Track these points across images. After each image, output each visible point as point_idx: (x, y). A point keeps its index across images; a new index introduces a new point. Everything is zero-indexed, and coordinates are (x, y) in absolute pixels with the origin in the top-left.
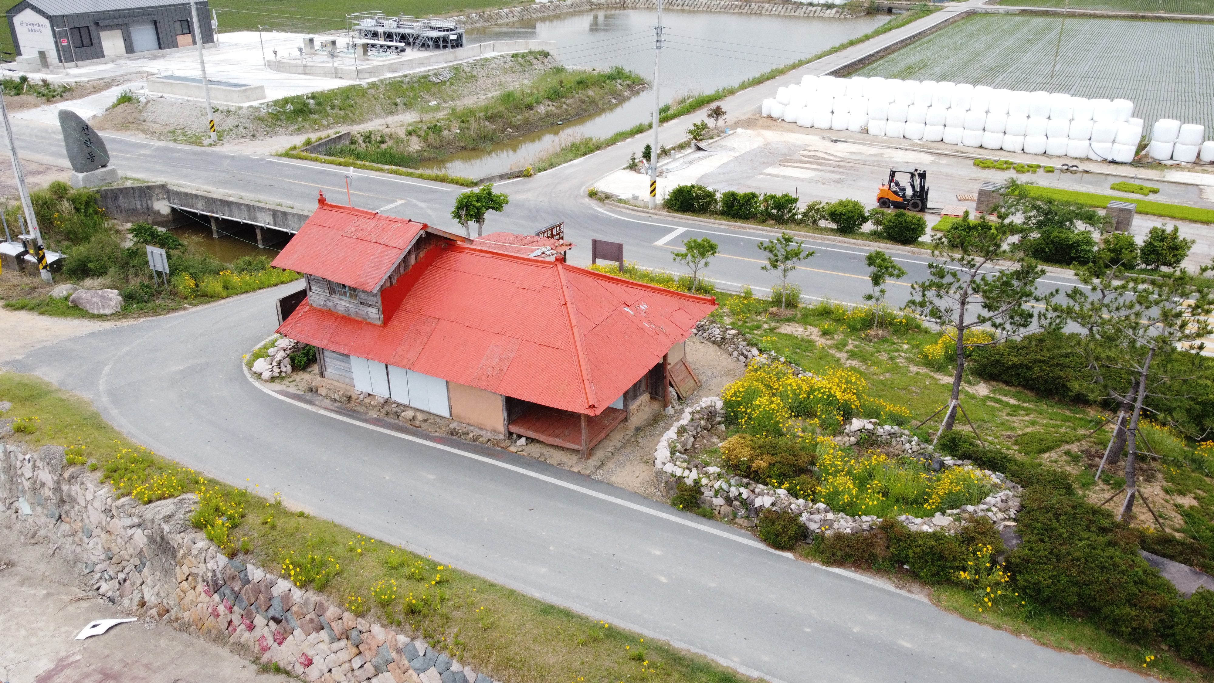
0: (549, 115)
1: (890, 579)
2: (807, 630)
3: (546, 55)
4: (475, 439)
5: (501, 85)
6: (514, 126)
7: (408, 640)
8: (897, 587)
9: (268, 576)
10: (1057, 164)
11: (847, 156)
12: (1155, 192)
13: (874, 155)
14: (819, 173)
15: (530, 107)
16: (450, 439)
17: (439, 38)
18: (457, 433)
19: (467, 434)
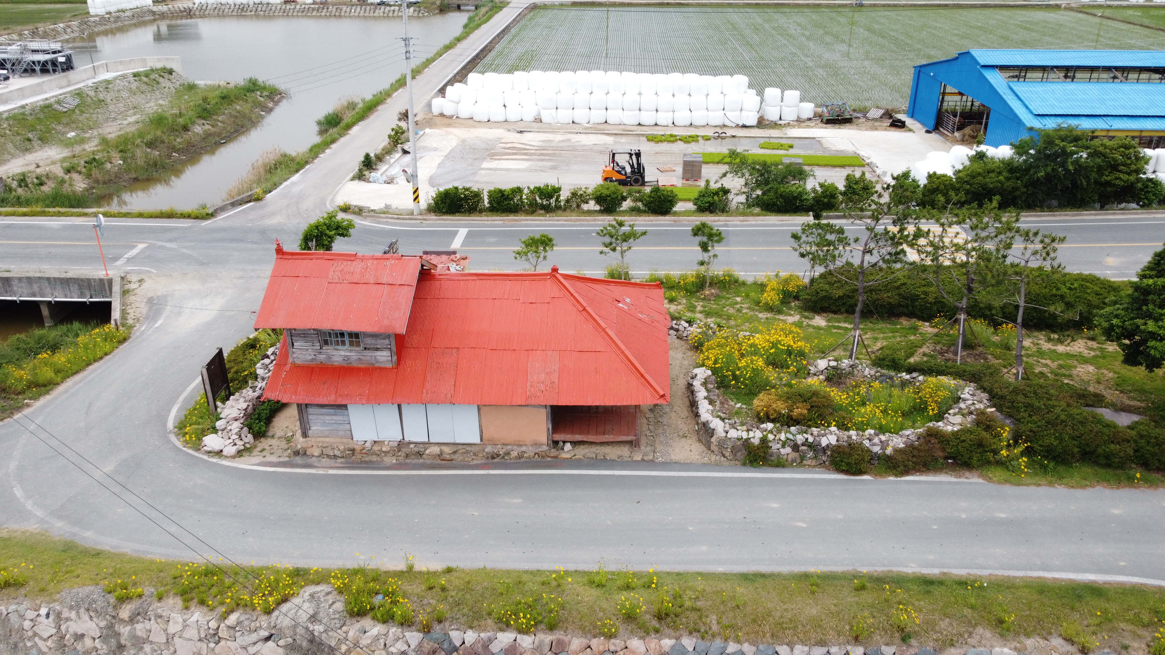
0: (208, 135)
1: (946, 473)
2: (935, 527)
3: (171, 72)
4: (520, 456)
5: (135, 107)
6: (179, 150)
7: (673, 642)
8: (956, 477)
9: (482, 635)
10: (710, 133)
11: (541, 144)
12: (791, 147)
13: (563, 141)
14: (532, 163)
15: (186, 128)
16: (493, 463)
17: (46, 62)
18: (498, 455)
19: (508, 454)
